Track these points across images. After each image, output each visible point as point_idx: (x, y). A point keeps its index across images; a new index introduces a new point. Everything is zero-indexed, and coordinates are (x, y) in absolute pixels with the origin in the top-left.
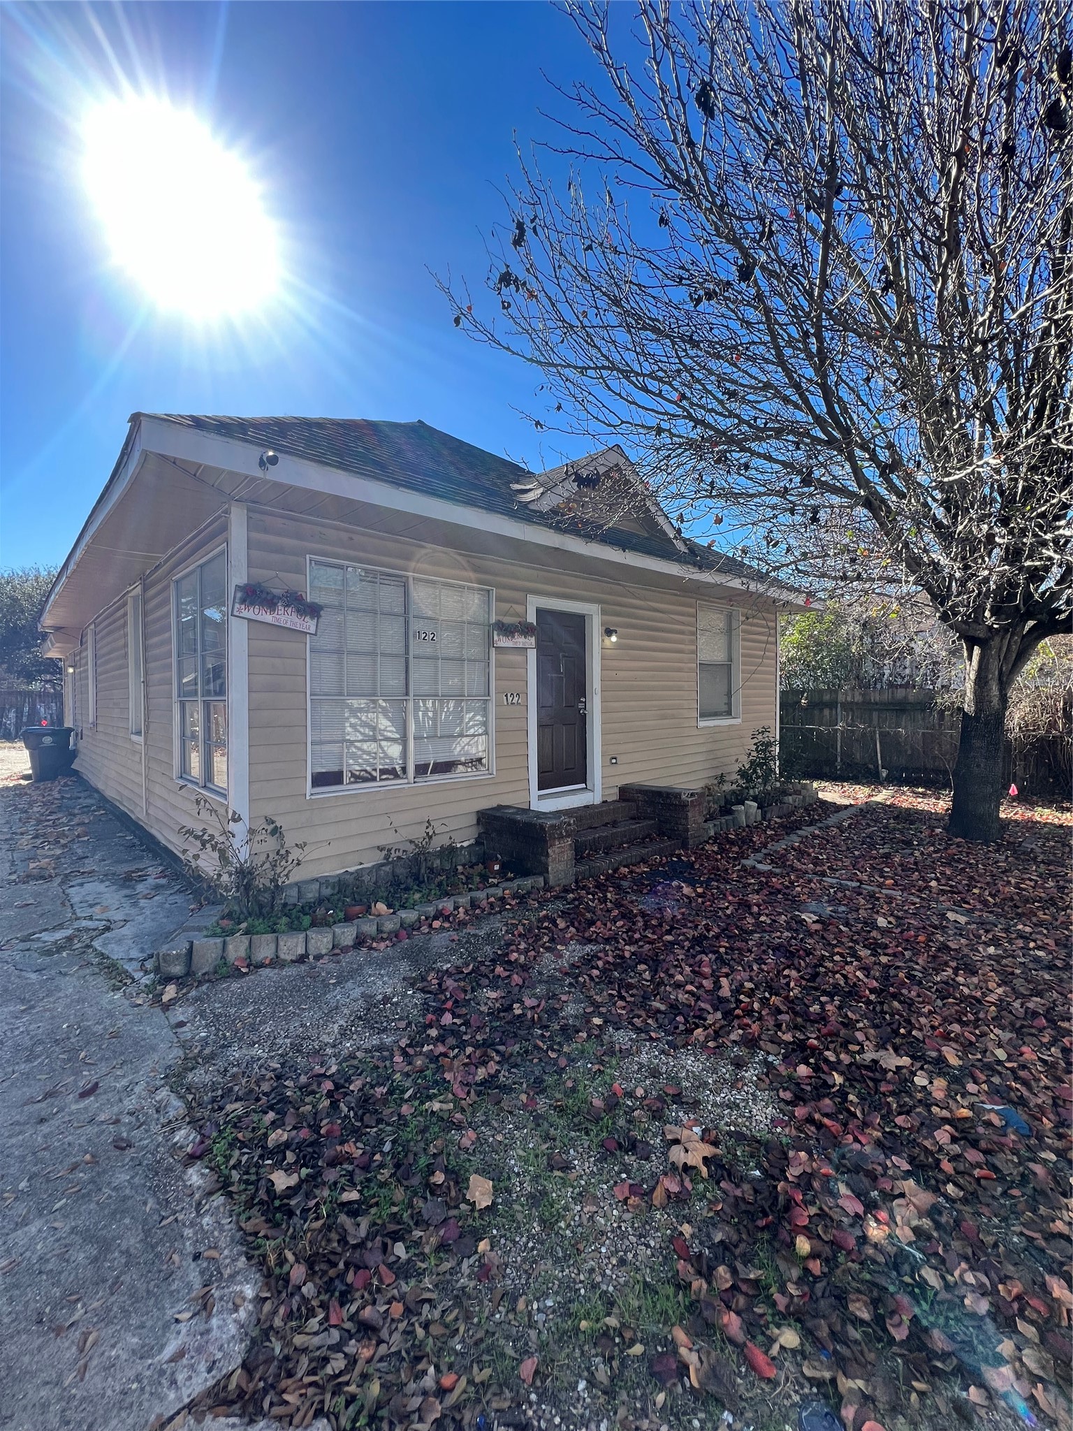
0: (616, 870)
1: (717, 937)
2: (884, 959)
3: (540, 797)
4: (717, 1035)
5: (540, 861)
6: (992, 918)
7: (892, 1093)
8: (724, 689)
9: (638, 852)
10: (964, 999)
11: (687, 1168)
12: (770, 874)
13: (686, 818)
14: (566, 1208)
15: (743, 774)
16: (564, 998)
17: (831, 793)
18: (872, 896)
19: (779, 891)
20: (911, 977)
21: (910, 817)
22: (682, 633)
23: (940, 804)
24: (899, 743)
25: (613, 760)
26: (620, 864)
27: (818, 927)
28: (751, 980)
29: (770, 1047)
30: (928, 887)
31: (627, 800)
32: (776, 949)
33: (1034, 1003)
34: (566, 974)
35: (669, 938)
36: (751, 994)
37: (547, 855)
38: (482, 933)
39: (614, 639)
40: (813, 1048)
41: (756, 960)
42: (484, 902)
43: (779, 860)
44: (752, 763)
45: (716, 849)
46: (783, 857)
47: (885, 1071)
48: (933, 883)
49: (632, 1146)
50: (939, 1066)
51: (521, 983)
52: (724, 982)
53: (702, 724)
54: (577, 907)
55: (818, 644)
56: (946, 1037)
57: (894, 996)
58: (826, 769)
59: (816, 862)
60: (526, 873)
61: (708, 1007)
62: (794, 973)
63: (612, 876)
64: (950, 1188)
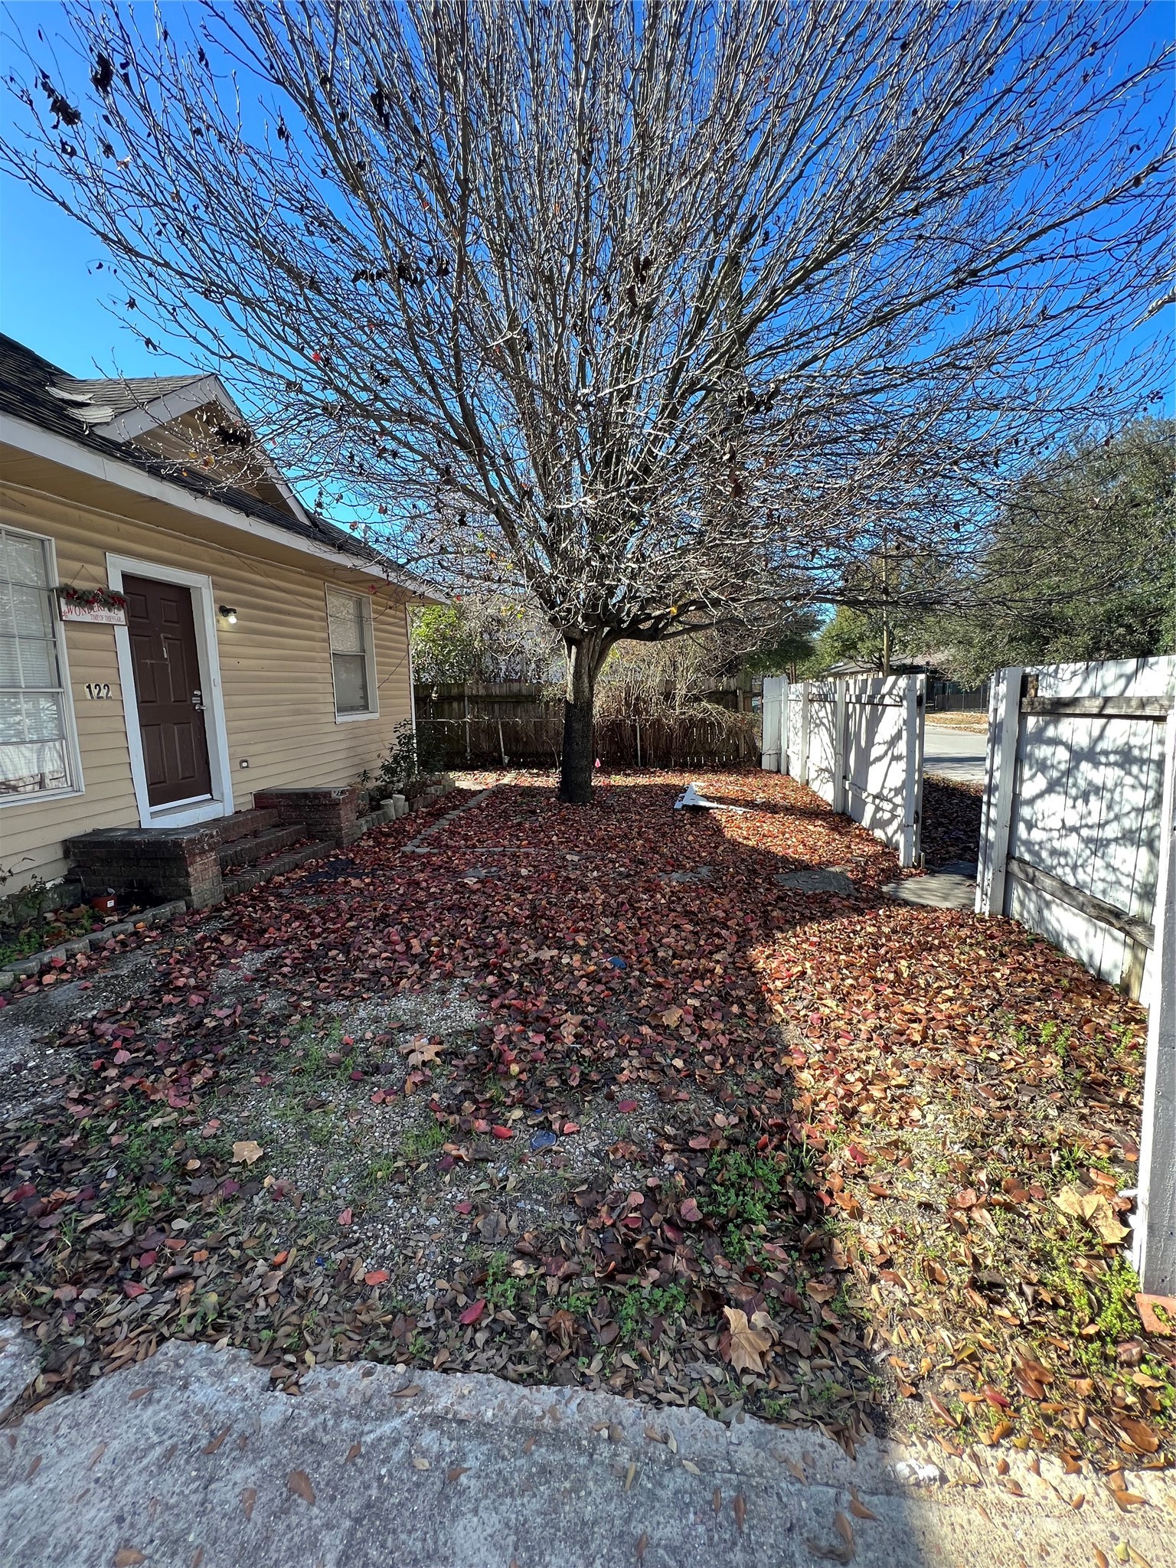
0: (268, 881)
1: (397, 912)
2: (530, 897)
3: (153, 814)
4: (420, 979)
5: (177, 885)
6: (593, 853)
7: (550, 973)
8: (359, 682)
9: (288, 859)
10: (583, 906)
11: (424, 1063)
12: (429, 855)
13: (339, 817)
14: (335, 1126)
15: (387, 769)
16: (260, 999)
17: (466, 781)
18: (514, 855)
19: (441, 867)
20: (549, 903)
21: (530, 792)
22: (310, 617)
23: (551, 780)
24: (517, 732)
25: (243, 764)
26: (273, 873)
27: (478, 886)
28: (436, 934)
29: (463, 973)
30: (551, 842)
31: (266, 808)
32: (449, 909)
33: (622, 898)
34: (253, 980)
35: (351, 924)
36: (439, 945)
37: (188, 875)
38: (124, 972)
39: (232, 619)
40: (495, 965)
41: (436, 920)
42: (111, 943)
43: (435, 843)
44: (395, 757)
45: (371, 843)
46: (438, 839)
47: (543, 962)
48: (555, 838)
49: (377, 1069)
50: (575, 948)
51: (202, 1000)
52: (414, 942)
53: (340, 719)
54: (240, 920)
55: (444, 638)
56: (577, 931)
57: (541, 917)
58: (458, 761)
59: (466, 838)
60: (158, 902)
61: (407, 963)
62: (469, 921)
63: (267, 887)
64: (590, 1009)
